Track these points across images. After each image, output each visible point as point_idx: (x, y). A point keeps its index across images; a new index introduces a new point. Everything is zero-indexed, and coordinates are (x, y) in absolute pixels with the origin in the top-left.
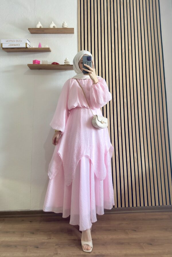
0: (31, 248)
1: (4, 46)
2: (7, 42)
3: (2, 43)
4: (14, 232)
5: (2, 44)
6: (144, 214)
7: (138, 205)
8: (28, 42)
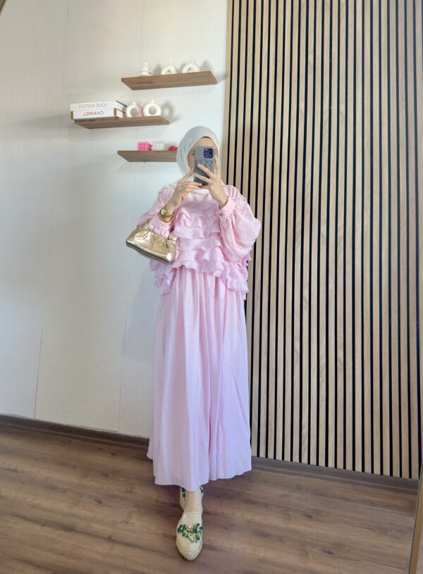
0: (88, 500)
1: (75, 117)
2: (81, 109)
3: (71, 110)
4: (74, 467)
5: (72, 112)
6: (350, 486)
7: (340, 465)
8: (121, 107)
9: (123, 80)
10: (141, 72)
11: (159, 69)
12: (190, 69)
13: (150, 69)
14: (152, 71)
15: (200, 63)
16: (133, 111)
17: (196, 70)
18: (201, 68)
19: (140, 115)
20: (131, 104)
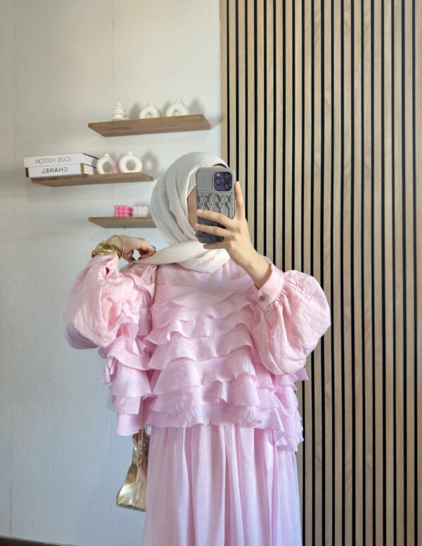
2: (38, 164)
8: (89, 161)
9: (91, 126)
10: (113, 115)
11: (136, 110)
12: (176, 111)
13: (125, 111)
14: (128, 113)
15: (188, 103)
16: (106, 167)
17: (184, 112)
18: (190, 109)
19: (115, 171)
20: (103, 156)
